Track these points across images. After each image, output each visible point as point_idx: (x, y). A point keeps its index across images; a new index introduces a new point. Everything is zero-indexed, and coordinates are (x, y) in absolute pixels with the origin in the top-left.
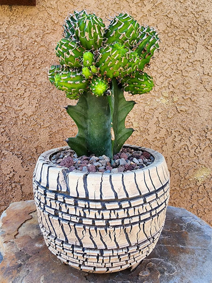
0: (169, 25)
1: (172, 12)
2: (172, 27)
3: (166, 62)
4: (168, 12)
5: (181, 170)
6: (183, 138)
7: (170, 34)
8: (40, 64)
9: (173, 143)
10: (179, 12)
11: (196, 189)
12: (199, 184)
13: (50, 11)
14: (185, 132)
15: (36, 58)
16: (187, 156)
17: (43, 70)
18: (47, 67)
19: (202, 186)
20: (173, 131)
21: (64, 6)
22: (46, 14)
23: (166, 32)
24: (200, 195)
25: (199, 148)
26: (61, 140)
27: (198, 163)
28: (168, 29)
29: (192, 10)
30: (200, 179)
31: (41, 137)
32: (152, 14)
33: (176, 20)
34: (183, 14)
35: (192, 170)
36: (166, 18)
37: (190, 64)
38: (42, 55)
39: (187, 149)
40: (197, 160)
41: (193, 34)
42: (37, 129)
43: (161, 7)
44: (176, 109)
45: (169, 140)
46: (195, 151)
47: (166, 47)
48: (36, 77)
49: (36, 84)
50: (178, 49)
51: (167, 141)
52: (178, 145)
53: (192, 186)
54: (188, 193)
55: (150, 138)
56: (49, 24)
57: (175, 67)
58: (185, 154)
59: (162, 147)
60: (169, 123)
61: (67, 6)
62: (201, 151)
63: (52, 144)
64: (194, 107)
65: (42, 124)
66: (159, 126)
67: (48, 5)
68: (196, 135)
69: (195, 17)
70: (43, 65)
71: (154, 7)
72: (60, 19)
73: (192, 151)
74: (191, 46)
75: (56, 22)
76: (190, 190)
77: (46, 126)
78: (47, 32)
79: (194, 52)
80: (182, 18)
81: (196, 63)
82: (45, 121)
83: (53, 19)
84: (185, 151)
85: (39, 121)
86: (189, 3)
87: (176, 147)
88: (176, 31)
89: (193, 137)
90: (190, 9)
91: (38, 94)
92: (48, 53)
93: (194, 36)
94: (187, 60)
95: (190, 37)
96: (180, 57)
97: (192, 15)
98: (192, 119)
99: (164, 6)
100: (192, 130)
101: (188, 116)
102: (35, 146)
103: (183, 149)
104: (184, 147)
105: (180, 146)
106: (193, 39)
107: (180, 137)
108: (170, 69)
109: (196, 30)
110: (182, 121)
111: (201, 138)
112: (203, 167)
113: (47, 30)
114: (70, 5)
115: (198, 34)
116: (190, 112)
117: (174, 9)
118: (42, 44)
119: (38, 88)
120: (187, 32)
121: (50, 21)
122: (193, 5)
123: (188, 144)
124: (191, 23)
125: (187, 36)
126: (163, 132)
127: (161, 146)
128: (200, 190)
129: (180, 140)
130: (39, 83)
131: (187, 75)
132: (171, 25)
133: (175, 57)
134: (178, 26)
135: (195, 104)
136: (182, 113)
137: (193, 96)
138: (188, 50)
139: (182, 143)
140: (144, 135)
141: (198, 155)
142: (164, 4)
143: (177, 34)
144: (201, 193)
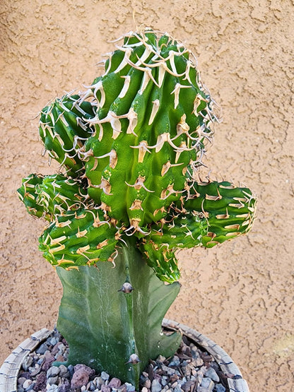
0: (240, 91)
1: (246, 67)
2: (246, 95)
3: (232, 158)
4: (239, 67)
5: (252, 339)
6: (257, 288)
7: (241, 109)
8: (11, 159)
9: (240, 297)
10: (259, 67)
11: (275, 369)
12: (279, 361)
13: (25, 62)
14: (261, 279)
15: (4, 148)
16: (263, 318)
17: (17, 171)
18: (23, 166)
19: (286, 365)
20: (240, 277)
21: (51, 54)
22: (19, 69)
23: (235, 104)
24: (281, 378)
25: (282, 304)
26: (51, 290)
27: (279, 329)
28: (238, 98)
29: (282, 65)
30: (281, 354)
31: (17, 287)
32: (211, 71)
33: (252, 82)
34: (266, 72)
35: (270, 340)
36: (234, 78)
37: (274, 163)
38: (14, 144)
39: (262, 306)
40: (279, 323)
41: (282, 108)
42: (10, 273)
43: (227, 59)
44: (247, 240)
45: (234, 292)
46: (276, 310)
47: (234, 131)
48: (5, 183)
49: (5, 195)
50: (253, 136)
51: (230, 292)
52: (248, 300)
53: (269, 364)
54: (261, 375)
55: (202, 288)
56: (25, 88)
57: (248, 168)
58: (259, 313)
59: (222, 302)
60: (233, 262)
61: (56, 54)
62: (286, 309)
63: (36, 297)
64: (278, 237)
65: (17, 265)
66: (217, 268)
67: (23, 51)
68: (278, 283)
69: (287, 76)
70: (16, 162)
71: (214, 58)
72: (45, 77)
73: (272, 310)
74: (277, 130)
75: (37, 84)
76: (264, 370)
77: (26, 267)
78: (23, 101)
79: (282, 140)
80: (263, 79)
81: (284, 160)
82: (24, 259)
83: (33, 78)
84: (259, 309)
85: (12, 258)
86: (278, 51)
87: (245, 303)
88: (252, 102)
89: (274, 287)
90: (278, 62)
91: (9, 212)
92: (24, 140)
93: (283, 112)
94: (270, 155)
95: (277, 114)
96: (258, 150)
97: (281, 74)
98: (274, 255)
99: (232, 57)
100: (272, 275)
101: (267, 252)
102: (8, 300)
103: (256, 306)
104: (258, 302)
105: (251, 301)
106: (281, 117)
107: (252, 287)
108: (238, 170)
109: (287, 102)
110: (257, 260)
111: (287, 288)
112: (289, 334)
113: (23, 97)
114: (62, 52)
115: (291, 108)
116: (270, 245)
117: (250, 62)
118: (14, 123)
119: (8, 203)
120: (271, 105)
121: (27, 81)
122: (284, 55)
123: (265, 297)
124: (278, 89)
125: (271, 111)
126: (225, 277)
127: (219, 301)
128: (282, 371)
129: (253, 292)
130: (11, 195)
131: (268, 181)
132: (244, 91)
133: (248, 150)
134: (255, 93)
135: (279, 232)
136: (257, 246)
137: (276, 218)
138: (271, 137)
139: (255, 297)
140: (191, 283)
141: (282, 316)
142: (232, 52)
143: (253, 108)
144: (282, 375)
